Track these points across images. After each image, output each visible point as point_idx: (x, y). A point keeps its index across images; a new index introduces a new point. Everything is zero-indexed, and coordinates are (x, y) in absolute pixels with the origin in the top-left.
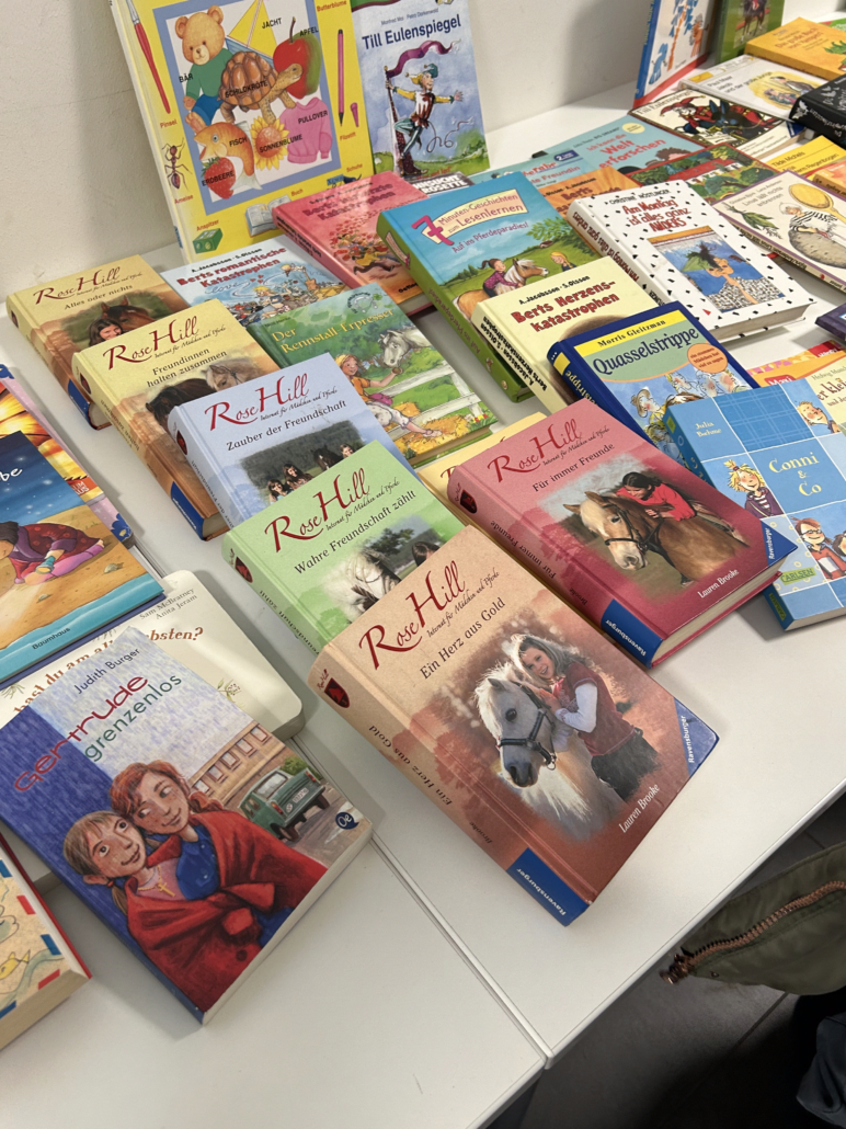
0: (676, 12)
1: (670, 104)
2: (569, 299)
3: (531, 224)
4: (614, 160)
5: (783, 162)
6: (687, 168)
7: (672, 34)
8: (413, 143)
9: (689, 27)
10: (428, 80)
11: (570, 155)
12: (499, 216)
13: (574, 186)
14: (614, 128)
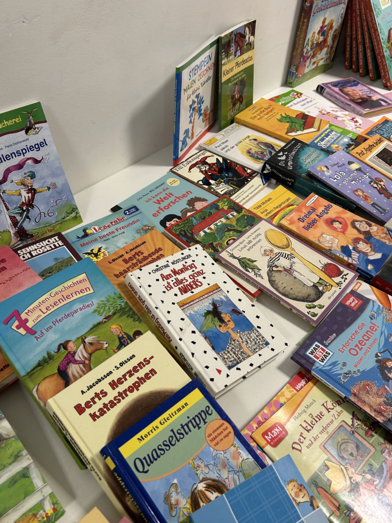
0: (191, 111)
1: (194, 162)
2: (120, 381)
3: (96, 301)
4: (161, 209)
5: (260, 206)
6: (204, 218)
7: (190, 122)
8: (24, 220)
9: (201, 115)
10: (29, 181)
11: (134, 210)
12: (72, 299)
13: (131, 250)
14: (161, 183)
